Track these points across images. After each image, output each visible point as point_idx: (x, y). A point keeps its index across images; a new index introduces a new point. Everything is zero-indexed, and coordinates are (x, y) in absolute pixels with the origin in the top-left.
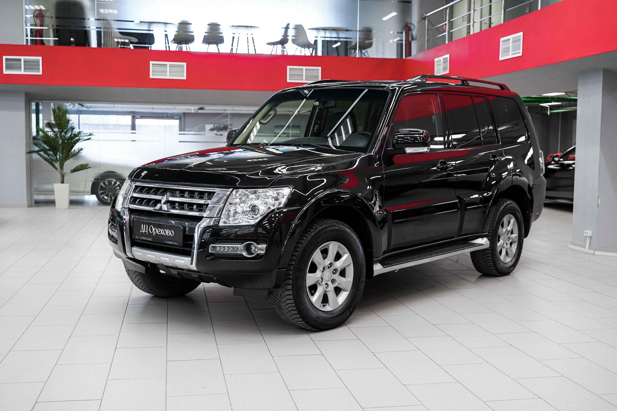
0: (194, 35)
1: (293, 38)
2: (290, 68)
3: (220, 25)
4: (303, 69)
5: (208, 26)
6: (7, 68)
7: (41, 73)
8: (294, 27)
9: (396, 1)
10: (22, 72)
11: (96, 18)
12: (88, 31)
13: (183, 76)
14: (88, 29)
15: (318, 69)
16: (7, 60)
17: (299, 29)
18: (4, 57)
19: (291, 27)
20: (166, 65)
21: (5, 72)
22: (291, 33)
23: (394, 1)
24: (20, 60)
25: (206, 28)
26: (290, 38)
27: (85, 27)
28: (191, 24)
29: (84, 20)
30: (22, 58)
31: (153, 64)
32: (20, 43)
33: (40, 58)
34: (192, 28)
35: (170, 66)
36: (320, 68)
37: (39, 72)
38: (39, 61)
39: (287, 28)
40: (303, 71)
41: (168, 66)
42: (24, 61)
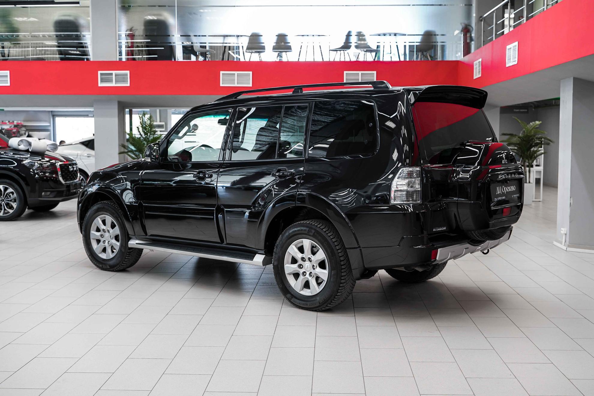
0: (264, 46)
1: (356, 44)
2: (346, 73)
3: (287, 36)
4: (359, 73)
5: (277, 37)
6: (102, 81)
7: (128, 85)
8: (356, 34)
9: (464, 5)
10: (113, 84)
11: (181, 35)
12: (173, 46)
13: (249, 83)
14: (172, 44)
15: (374, 74)
16: (101, 74)
17: (360, 35)
18: (99, 72)
19: (354, 34)
20: (235, 74)
21: (100, 85)
22: (354, 39)
23: (463, 5)
24: (112, 74)
25: (275, 39)
26: (353, 45)
27: (171, 43)
28: (262, 36)
29: (169, 37)
30: (114, 72)
31: (223, 74)
32: (114, 60)
33: (128, 72)
34: (263, 39)
35: (237, 75)
36: (375, 72)
37: (127, 84)
38: (127, 75)
39: (349, 35)
40: (359, 75)
41: (236, 75)
42: (116, 75)
